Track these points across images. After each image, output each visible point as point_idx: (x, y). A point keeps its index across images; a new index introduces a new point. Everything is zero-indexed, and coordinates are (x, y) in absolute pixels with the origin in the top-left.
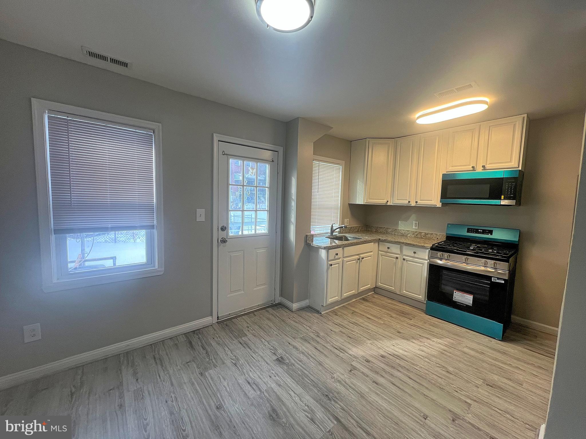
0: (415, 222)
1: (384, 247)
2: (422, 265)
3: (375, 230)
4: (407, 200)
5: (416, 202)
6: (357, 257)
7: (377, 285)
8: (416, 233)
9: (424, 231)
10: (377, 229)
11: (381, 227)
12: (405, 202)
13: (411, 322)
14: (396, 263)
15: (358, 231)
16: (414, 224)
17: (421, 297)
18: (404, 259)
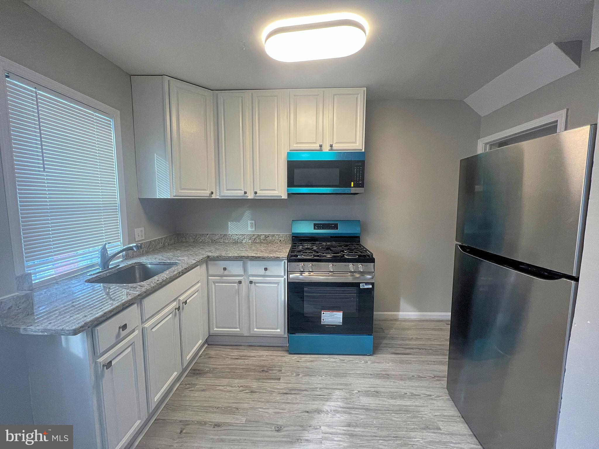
0: (250, 221)
1: (216, 268)
2: (277, 285)
3: (192, 240)
4: (241, 190)
5: (256, 193)
6: (174, 305)
7: (211, 332)
8: (254, 237)
9: (263, 233)
10: (196, 237)
11: (203, 234)
12: (238, 194)
13: (281, 385)
14: (238, 291)
15: (164, 247)
16: (249, 225)
17: (279, 330)
18: (251, 282)
